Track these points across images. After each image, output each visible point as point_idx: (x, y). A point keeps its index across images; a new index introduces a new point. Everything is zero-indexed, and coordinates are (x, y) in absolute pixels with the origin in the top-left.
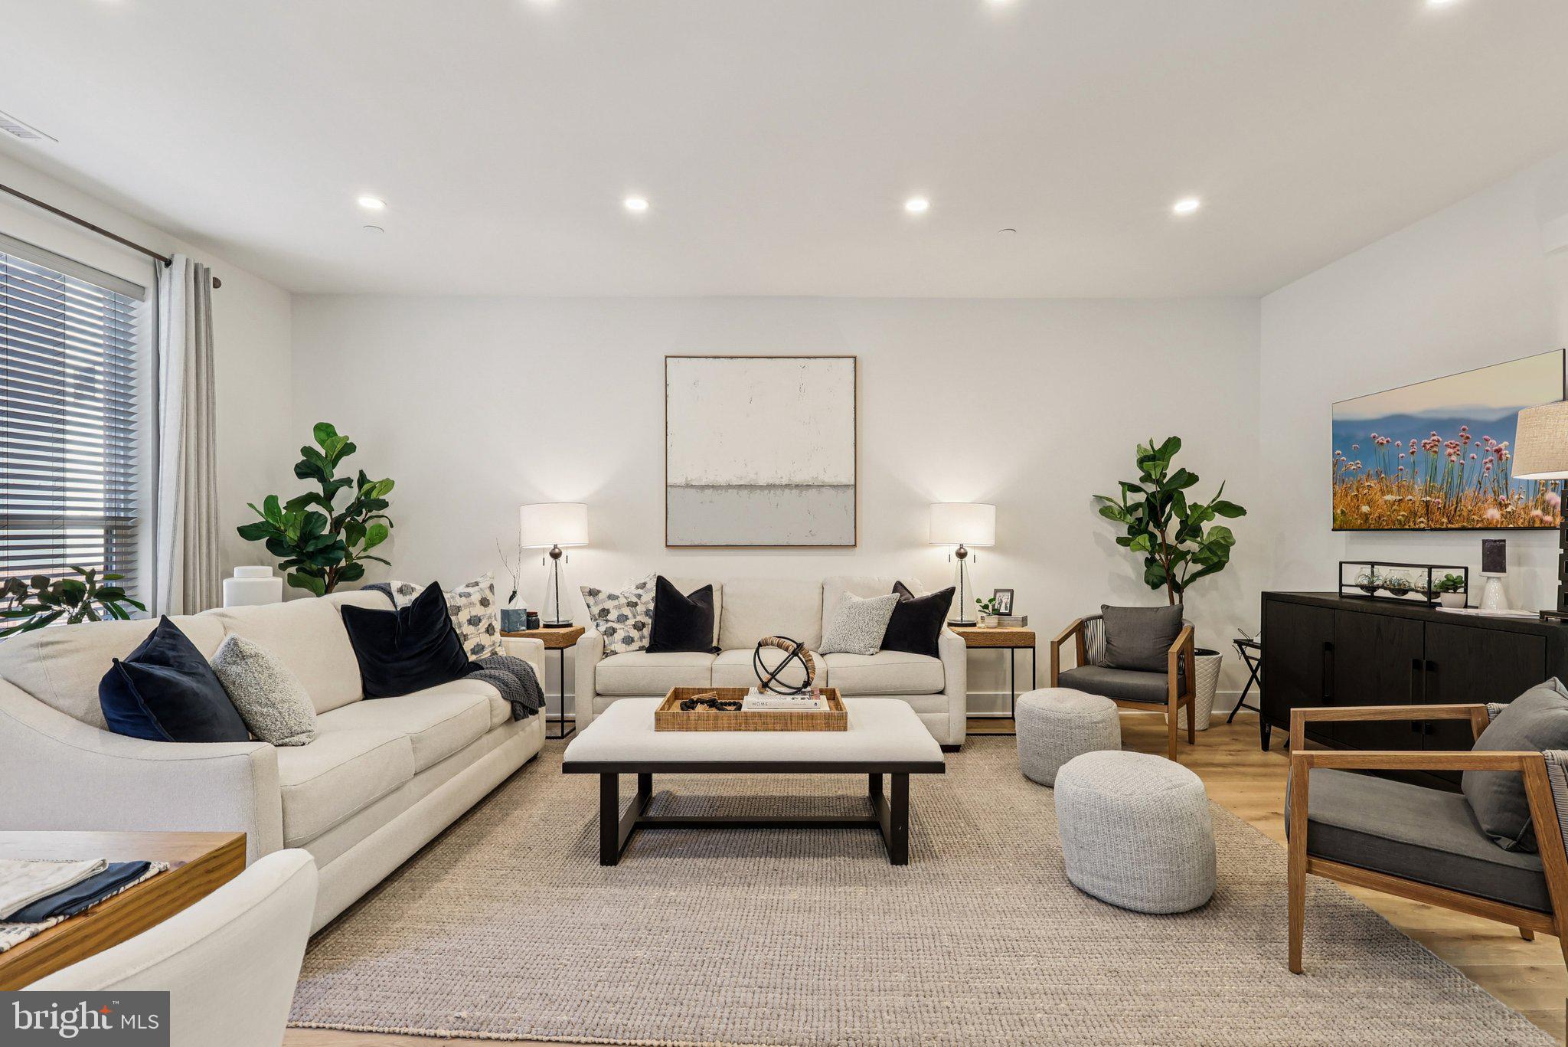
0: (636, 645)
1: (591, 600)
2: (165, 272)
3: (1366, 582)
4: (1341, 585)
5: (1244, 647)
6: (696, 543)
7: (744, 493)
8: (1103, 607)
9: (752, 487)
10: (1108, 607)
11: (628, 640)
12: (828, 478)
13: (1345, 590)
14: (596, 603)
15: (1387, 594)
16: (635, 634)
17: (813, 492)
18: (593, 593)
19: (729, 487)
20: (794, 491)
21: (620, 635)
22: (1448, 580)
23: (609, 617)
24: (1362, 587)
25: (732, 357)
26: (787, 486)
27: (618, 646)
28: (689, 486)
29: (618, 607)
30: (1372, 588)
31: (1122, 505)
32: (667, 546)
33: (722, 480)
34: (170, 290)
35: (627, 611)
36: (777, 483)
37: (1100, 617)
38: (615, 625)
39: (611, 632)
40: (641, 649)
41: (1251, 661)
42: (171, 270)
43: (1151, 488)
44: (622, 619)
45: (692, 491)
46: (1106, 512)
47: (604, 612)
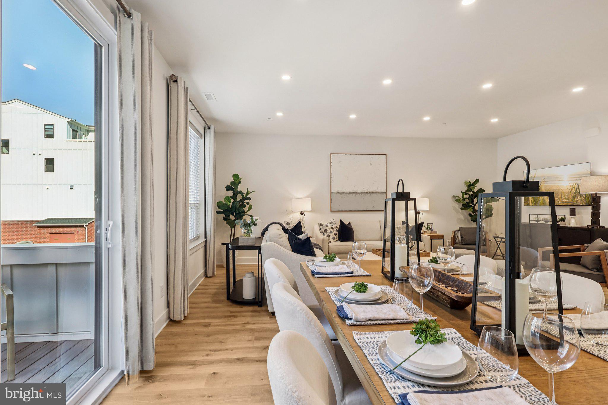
0: (335, 240)
1: (321, 227)
2: (208, 131)
3: (536, 219)
4: (530, 220)
5: (496, 239)
6: (340, 210)
7: (354, 195)
8: (459, 228)
9: (356, 193)
10: (461, 227)
11: (334, 238)
12: (379, 190)
13: (531, 222)
14: (323, 228)
15: (543, 222)
16: (335, 236)
17: (374, 195)
18: (322, 225)
19: (350, 193)
20: (369, 194)
21: (331, 237)
22: (562, 218)
23: (328, 232)
24: (536, 221)
25: (350, 154)
26: (367, 193)
27: (331, 240)
28: (338, 193)
29: (329, 229)
30: (538, 221)
31: (462, 198)
32: (331, 211)
33: (347, 191)
34: (210, 136)
35: (332, 230)
36: (364, 192)
37: (459, 231)
38: (329, 234)
39: (329, 236)
40: (337, 241)
41: (498, 242)
42: (210, 130)
43: (471, 193)
44: (331, 232)
45: (339, 194)
46: (457, 200)
47: (326, 230)
